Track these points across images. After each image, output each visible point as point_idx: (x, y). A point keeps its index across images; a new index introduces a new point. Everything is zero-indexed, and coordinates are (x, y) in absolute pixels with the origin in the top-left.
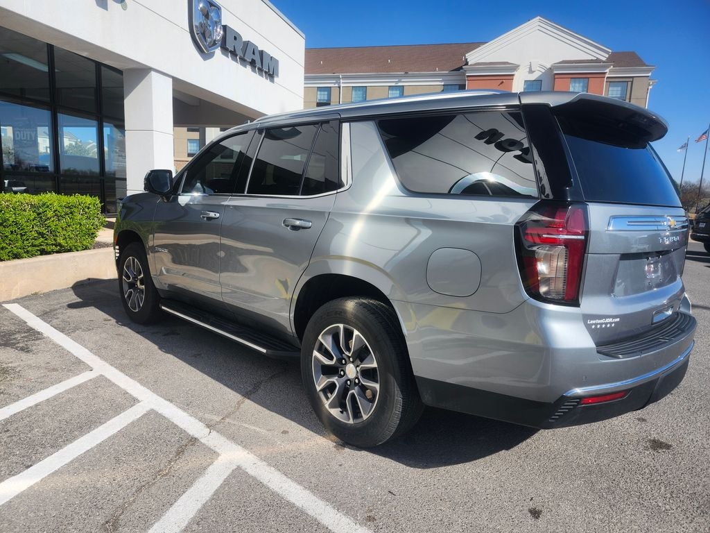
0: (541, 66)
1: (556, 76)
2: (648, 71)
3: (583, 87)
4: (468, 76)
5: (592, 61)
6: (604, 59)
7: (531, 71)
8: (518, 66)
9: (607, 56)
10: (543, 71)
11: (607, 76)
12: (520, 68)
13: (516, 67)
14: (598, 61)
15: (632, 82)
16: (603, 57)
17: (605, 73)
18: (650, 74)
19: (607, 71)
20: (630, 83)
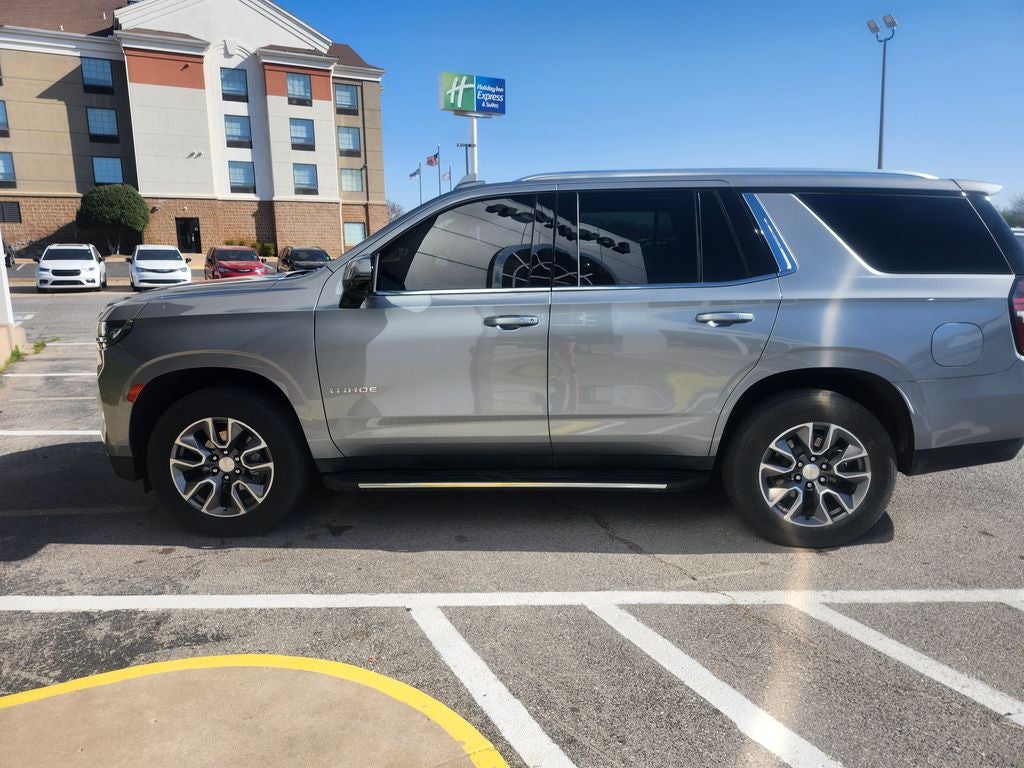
0: (242, 49)
1: (266, 67)
2: (378, 75)
3: (304, 86)
4: (125, 48)
5: (308, 52)
6: (325, 52)
7: (227, 55)
8: (208, 44)
9: (328, 47)
10: (246, 57)
11: (332, 74)
12: (211, 46)
13: (204, 46)
14: (316, 52)
15: (362, 87)
16: (324, 49)
17: (329, 71)
18: (379, 80)
19: (331, 68)
20: (359, 88)
